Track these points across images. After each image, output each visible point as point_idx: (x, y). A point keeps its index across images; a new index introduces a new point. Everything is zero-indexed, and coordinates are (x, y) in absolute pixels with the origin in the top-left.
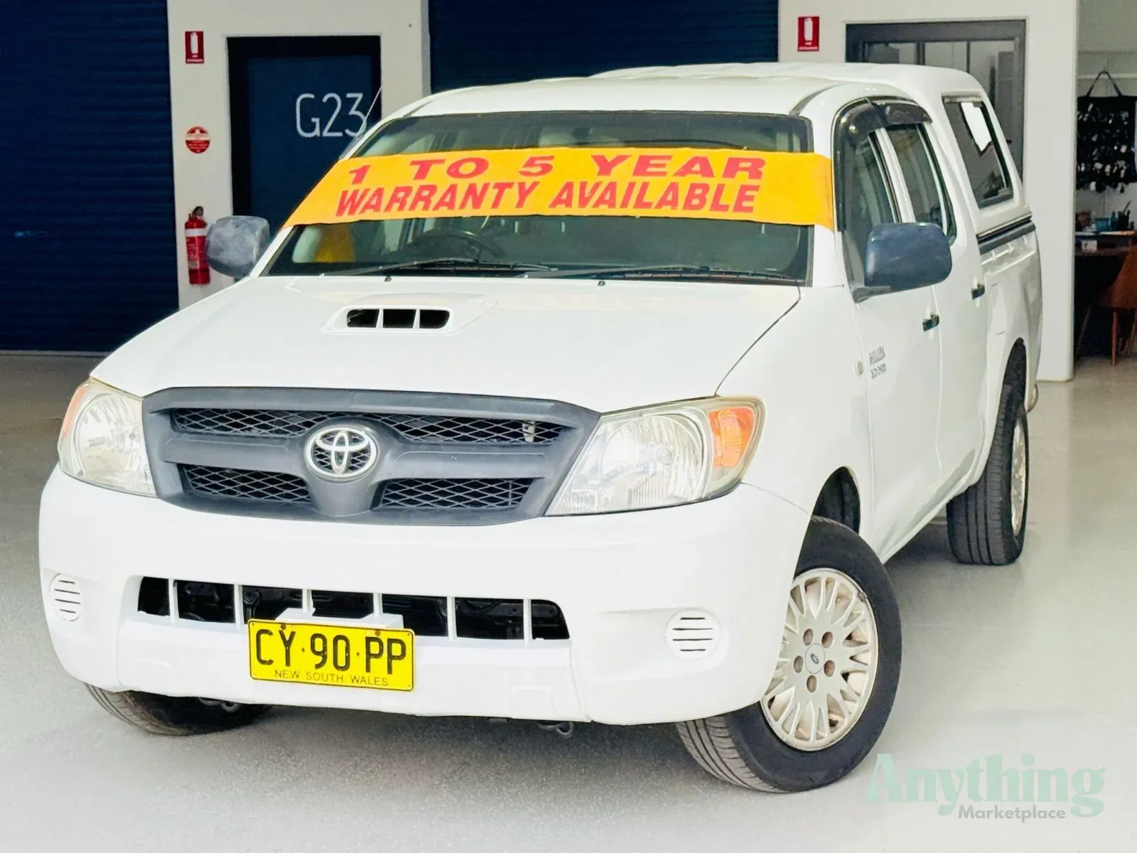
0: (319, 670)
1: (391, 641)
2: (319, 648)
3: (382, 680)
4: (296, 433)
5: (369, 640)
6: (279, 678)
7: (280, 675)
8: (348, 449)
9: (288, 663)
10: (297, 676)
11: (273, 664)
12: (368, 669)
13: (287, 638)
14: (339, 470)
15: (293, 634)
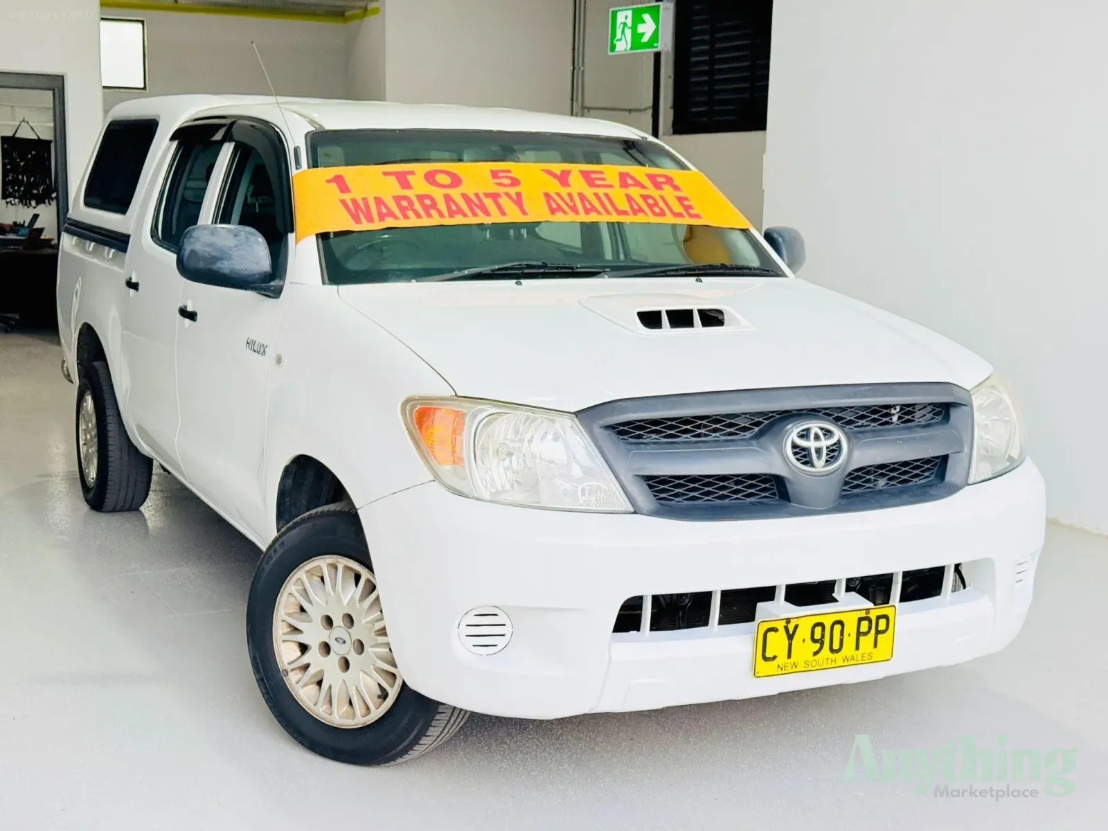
0: (817, 657)
1: (879, 618)
2: (818, 636)
3: (869, 655)
4: (746, 433)
5: (860, 620)
6: (780, 672)
7: (782, 669)
8: (825, 443)
9: (789, 657)
10: (796, 666)
11: (777, 659)
12: (857, 648)
13: (791, 632)
14: (820, 464)
15: (796, 627)
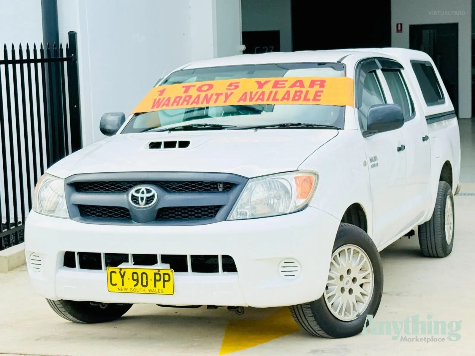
0: (136, 287)
1: (164, 274)
2: (135, 278)
3: (161, 290)
5: (155, 274)
7: (120, 290)
8: (146, 195)
9: (123, 285)
11: (117, 285)
12: (155, 286)
13: (122, 274)
14: (142, 204)
15: (125, 273)
